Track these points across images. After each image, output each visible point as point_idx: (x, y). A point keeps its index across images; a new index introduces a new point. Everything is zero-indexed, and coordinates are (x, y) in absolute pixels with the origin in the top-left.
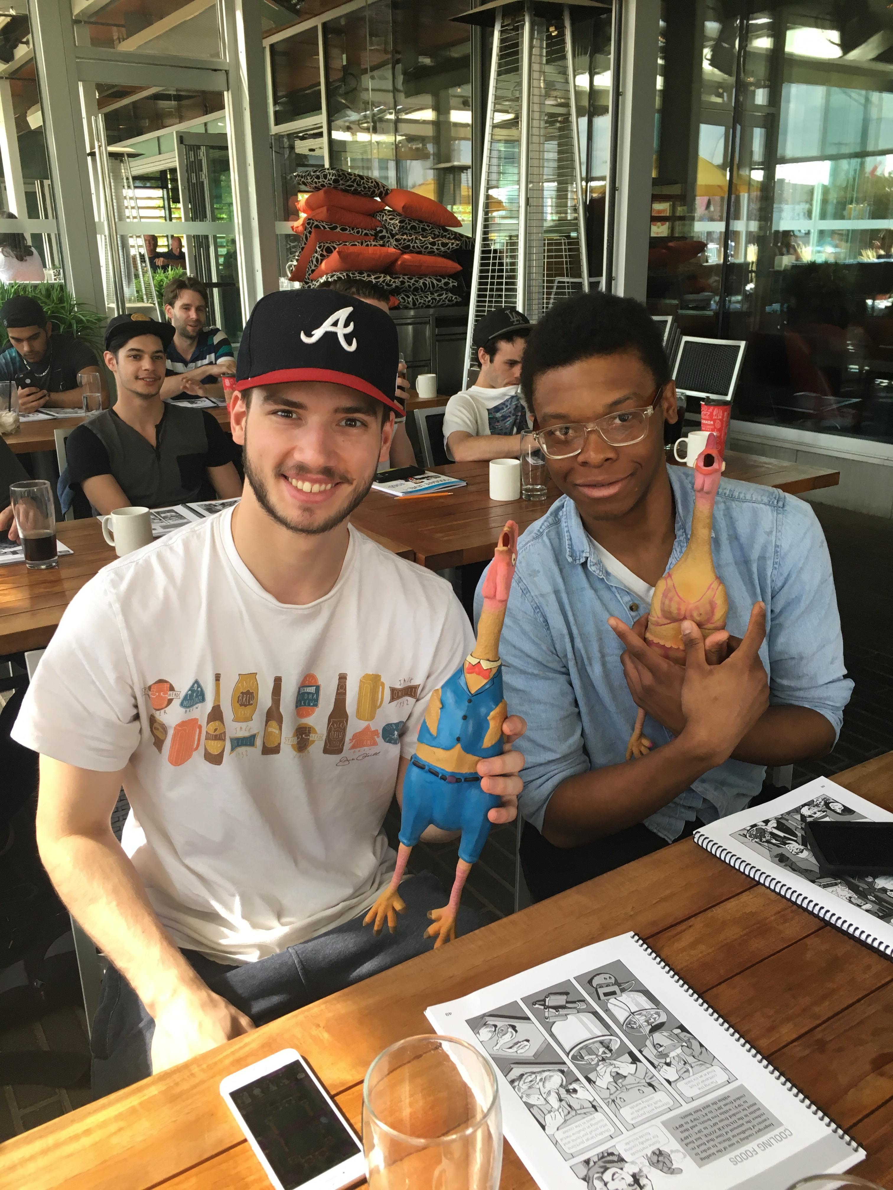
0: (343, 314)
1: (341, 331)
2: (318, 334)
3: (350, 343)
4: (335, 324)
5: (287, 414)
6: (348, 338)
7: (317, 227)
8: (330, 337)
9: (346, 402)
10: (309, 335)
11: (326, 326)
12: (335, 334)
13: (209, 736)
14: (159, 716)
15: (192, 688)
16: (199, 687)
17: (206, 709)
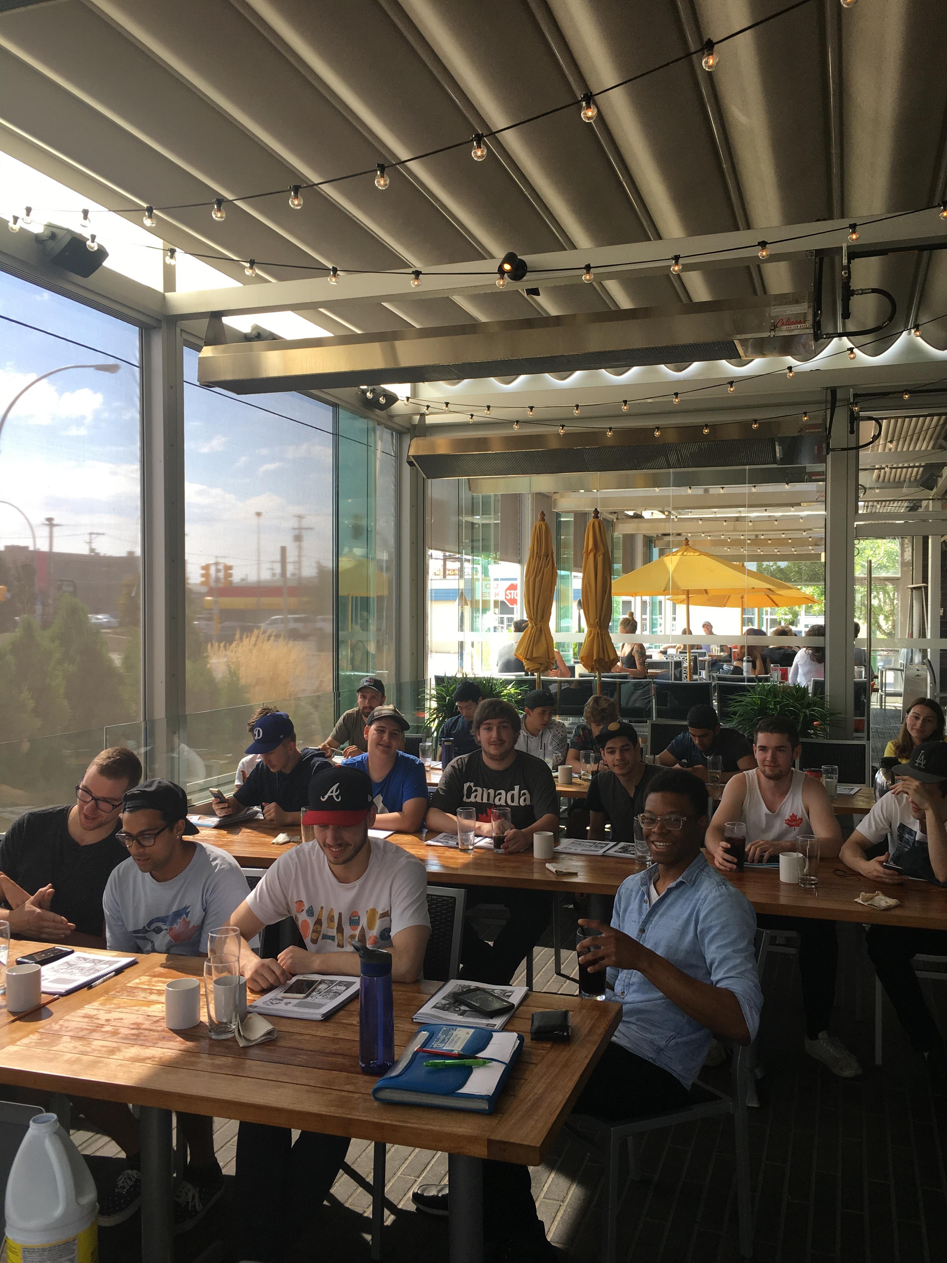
13: (314, 931)
14: (298, 915)
15: (309, 908)
16: (312, 909)
17: (314, 919)
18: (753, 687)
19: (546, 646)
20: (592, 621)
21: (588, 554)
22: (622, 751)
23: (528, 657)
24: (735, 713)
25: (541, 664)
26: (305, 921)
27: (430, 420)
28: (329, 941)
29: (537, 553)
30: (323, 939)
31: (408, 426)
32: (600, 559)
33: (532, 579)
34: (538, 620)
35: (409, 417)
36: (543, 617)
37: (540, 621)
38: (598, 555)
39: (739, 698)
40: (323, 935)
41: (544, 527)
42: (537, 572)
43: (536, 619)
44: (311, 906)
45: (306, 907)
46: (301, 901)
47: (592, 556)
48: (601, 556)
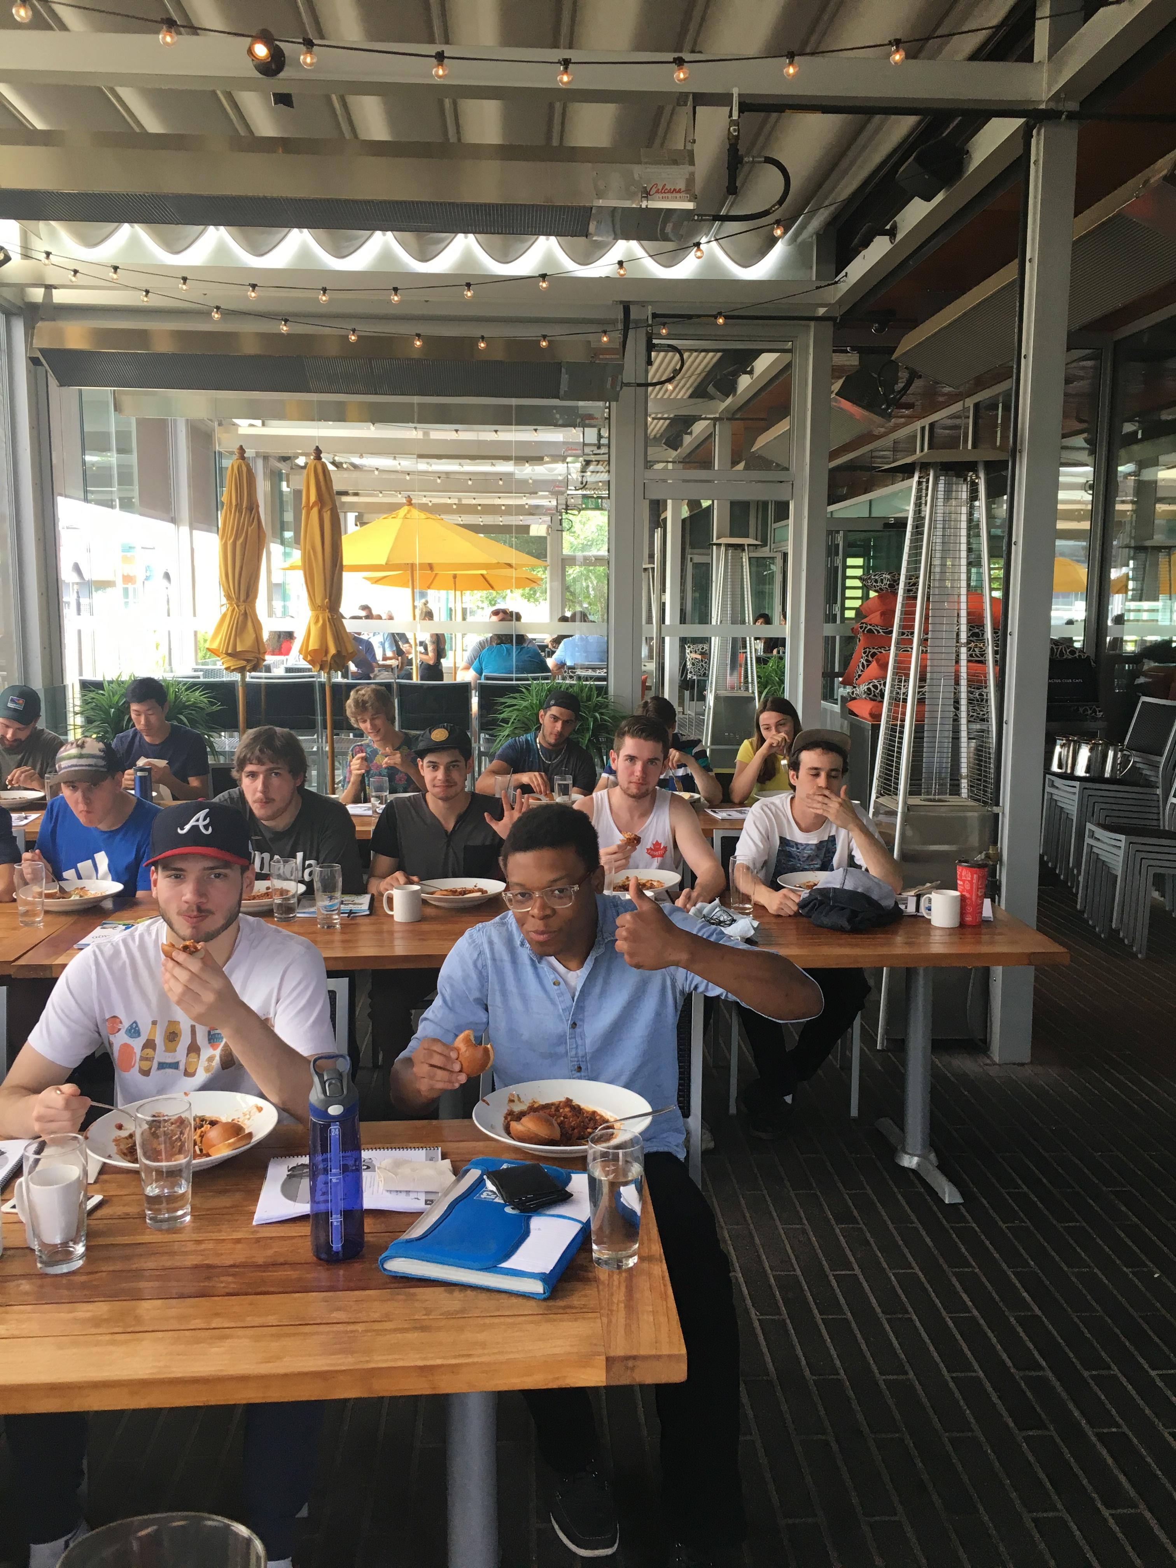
0: (202, 814)
1: (201, 824)
2: (187, 827)
3: (207, 829)
4: (198, 820)
5: (177, 877)
6: (206, 827)
7: (870, 631)
8: (195, 828)
9: (210, 864)
10: (182, 829)
11: (192, 823)
12: (197, 826)
13: (142, 1059)
14: (112, 1038)
15: (131, 1026)
16: (137, 1026)
17: (141, 1041)
18: (527, 687)
19: (254, 636)
20: (319, 601)
21: (309, 509)
22: (447, 770)
23: (229, 652)
24: (505, 721)
25: (248, 661)
26: (126, 1046)
27: (60, 297)
28: (169, 1071)
29: (236, 506)
30: (159, 1069)
31: (19, 303)
32: (327, 516)
33: (230, 542)
34: (242, 599)
35: (21, 288)
36: (248, 596)
37: (244, 601)
38: (324, 510)
39: (510, 701)
40: (160, 1064)
41: (244, 469)
42: (237, 530)
43: (238, 599)
44: (135, 1022)
45: (126, 1024)
46: (115, 1017)
47: (315, 512)
48: (329, 512)
